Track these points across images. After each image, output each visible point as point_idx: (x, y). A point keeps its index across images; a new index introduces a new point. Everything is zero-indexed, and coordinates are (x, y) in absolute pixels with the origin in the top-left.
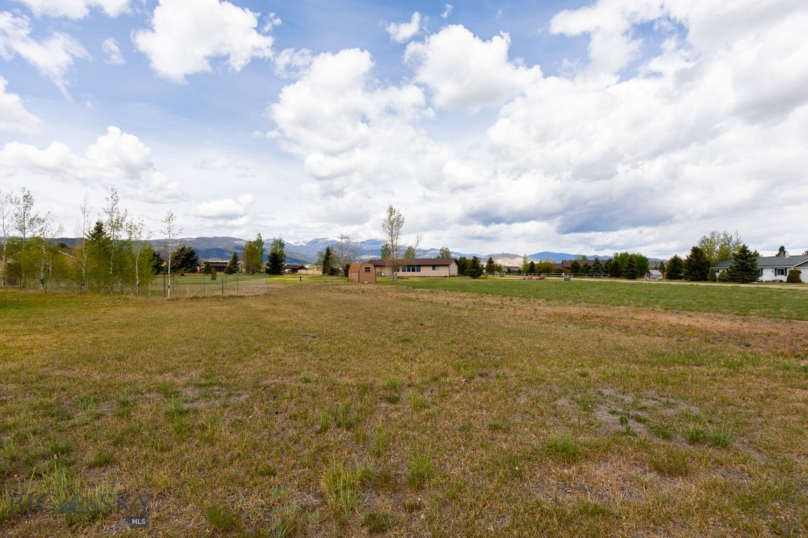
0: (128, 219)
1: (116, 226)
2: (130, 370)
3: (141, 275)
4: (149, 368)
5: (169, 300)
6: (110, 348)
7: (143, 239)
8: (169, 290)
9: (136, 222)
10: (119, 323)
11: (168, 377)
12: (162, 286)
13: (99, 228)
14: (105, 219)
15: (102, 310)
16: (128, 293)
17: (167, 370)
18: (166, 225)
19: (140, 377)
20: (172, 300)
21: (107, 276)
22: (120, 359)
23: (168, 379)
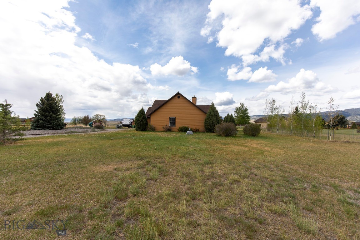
0: (309, 104)
1: (304, 108)
2: (315, 172)
3: (316, 129)
4: (325, 174)
5: (331, 142)
6: (305, 160)
7: (317, 112)
8: (331, 137)
9: (313, 105)
10: (307, 149)
11: (336, 181)
12: (327, 134)
13: (297, 109)
14: (300, 105)
15: (300, 143)
16: (310, 137)
17: (335, 177)
18: (329, 105)
19: (321, 177)
20: (333, 142)
21: (301, 129)
22: (310, 166)
23: (336, 182)
